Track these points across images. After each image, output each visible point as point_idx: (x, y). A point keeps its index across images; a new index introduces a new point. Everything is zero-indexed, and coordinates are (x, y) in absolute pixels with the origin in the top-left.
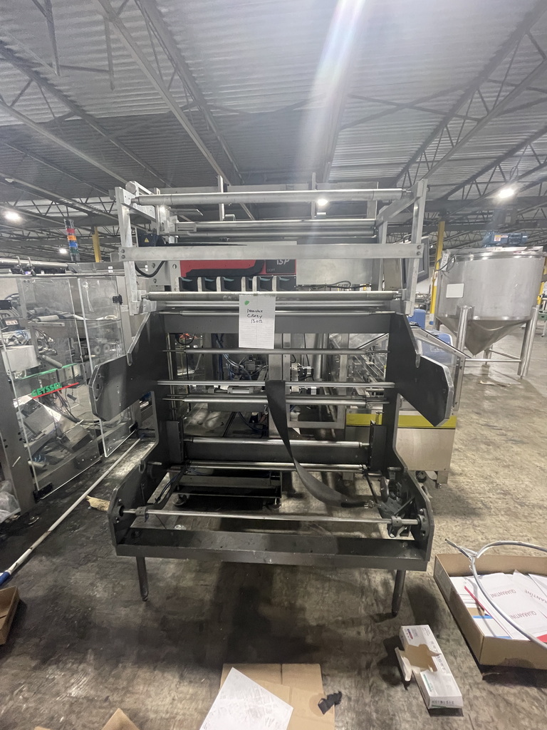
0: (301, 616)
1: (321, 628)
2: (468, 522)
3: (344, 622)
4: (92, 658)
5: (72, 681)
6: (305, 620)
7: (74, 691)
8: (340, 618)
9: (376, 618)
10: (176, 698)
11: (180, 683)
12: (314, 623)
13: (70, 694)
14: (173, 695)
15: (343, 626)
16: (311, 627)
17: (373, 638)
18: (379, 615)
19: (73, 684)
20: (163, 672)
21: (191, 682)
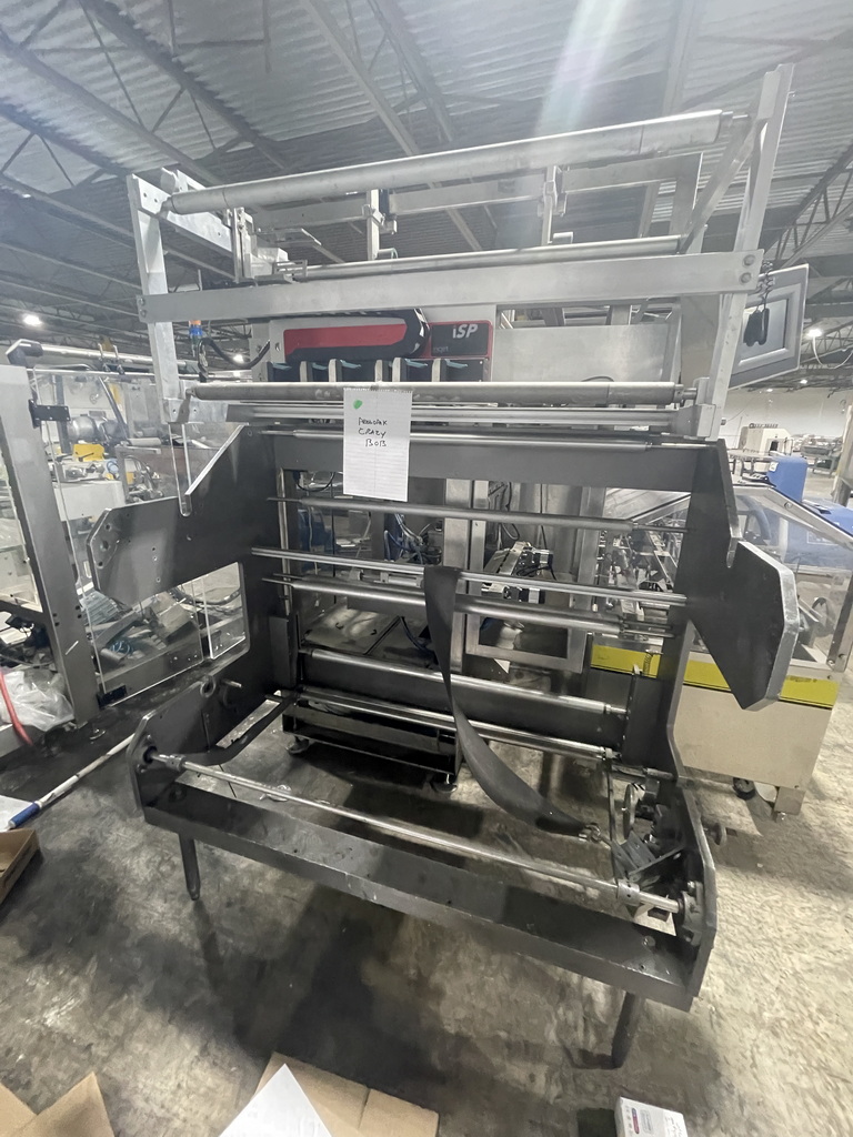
0: (432, 1006)
1: (462, 1041)
2: (834, 907)
3: (509, 1045)
4: (93, 971)
5: (55, 999)
6: (437, 1017)
7: (51, 1018)
8: (503, 1034)
9: (576, 1056)
10: (184, 1085)
11: (199, 1060)
12: (452, 1029)
13: (45, 1020)
14: (181, 1077)
15: (506, 1051)
16: (445, 1035)
17: (558, 1097)
18: (584, 1054)
19: (53, 1005)
20: (181, 1031)
21: (215, 1064)
